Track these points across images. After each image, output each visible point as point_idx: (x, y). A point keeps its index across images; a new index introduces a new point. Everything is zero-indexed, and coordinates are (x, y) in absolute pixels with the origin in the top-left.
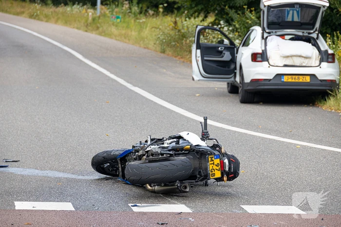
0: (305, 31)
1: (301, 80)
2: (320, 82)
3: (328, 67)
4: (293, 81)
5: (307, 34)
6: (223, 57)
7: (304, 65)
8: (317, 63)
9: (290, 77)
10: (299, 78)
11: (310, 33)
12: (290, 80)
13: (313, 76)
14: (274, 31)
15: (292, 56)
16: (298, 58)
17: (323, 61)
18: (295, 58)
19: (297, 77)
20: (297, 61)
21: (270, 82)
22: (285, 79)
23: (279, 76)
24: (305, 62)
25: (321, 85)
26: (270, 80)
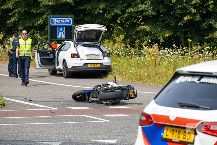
0: (94, 43)
1: (96, 66)
2: (104, 67)
3: (108, 59)
4: (92, 66)
5: (94, 44)
6: (49, 56)
7: (96, 59)
8: (102, 58)
9: (91, 64)
10: (95, 65)
11: (96, 44)
12: (91, 66)
13: (101, 64)
14: (79, 43)
15: (90, 55)
16: (93, 55)
17: (105, 57)
18: (92, 56)
19: (94, 64)
20: (93, 57)
21: (82, 67)
22: (89, 66)
23: (86, 64)
24: (97, 57)
25: (105, 68)
26: (82, 66)
